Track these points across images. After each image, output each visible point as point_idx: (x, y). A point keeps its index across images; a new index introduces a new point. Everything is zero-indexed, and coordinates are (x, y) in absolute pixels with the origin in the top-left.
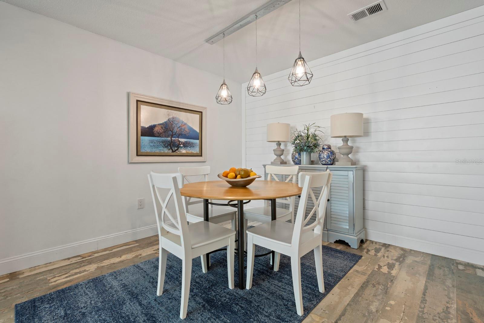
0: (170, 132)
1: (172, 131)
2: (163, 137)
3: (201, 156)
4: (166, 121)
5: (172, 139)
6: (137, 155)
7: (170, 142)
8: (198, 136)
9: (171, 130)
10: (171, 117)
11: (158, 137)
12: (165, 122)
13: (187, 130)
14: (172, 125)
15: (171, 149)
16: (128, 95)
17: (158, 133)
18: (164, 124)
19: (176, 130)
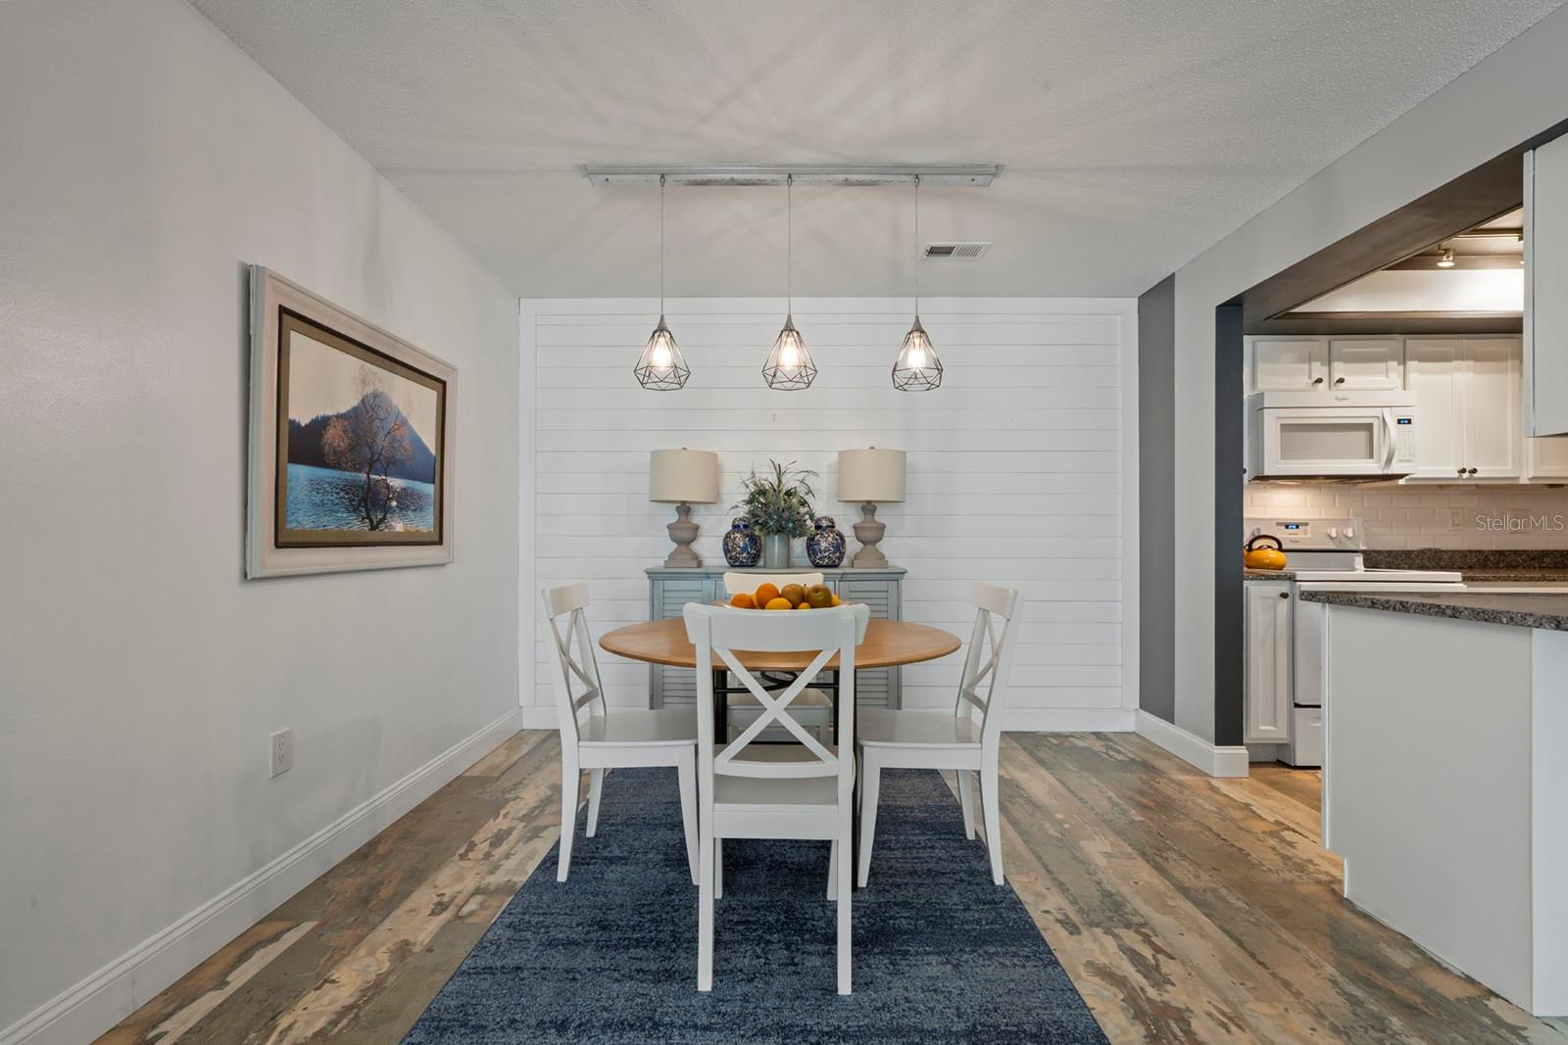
0: (367, 450)
1: (370, 448)
2: (346, 470)
3: (440, 542)
4: (355, 404)
5: (371, 476)
6: (278, 545)
7: (365, 491)
8: (434, 470)
9: (367, 444)
10: (370, 390)
11: (335, 467)
12: (355, 409)
13: (406, 443)
14: (372, 421)
15: (369, 517)
16: (247, 275)
17: (335, 453)
18: (351, 418)
19: (381, 442)
